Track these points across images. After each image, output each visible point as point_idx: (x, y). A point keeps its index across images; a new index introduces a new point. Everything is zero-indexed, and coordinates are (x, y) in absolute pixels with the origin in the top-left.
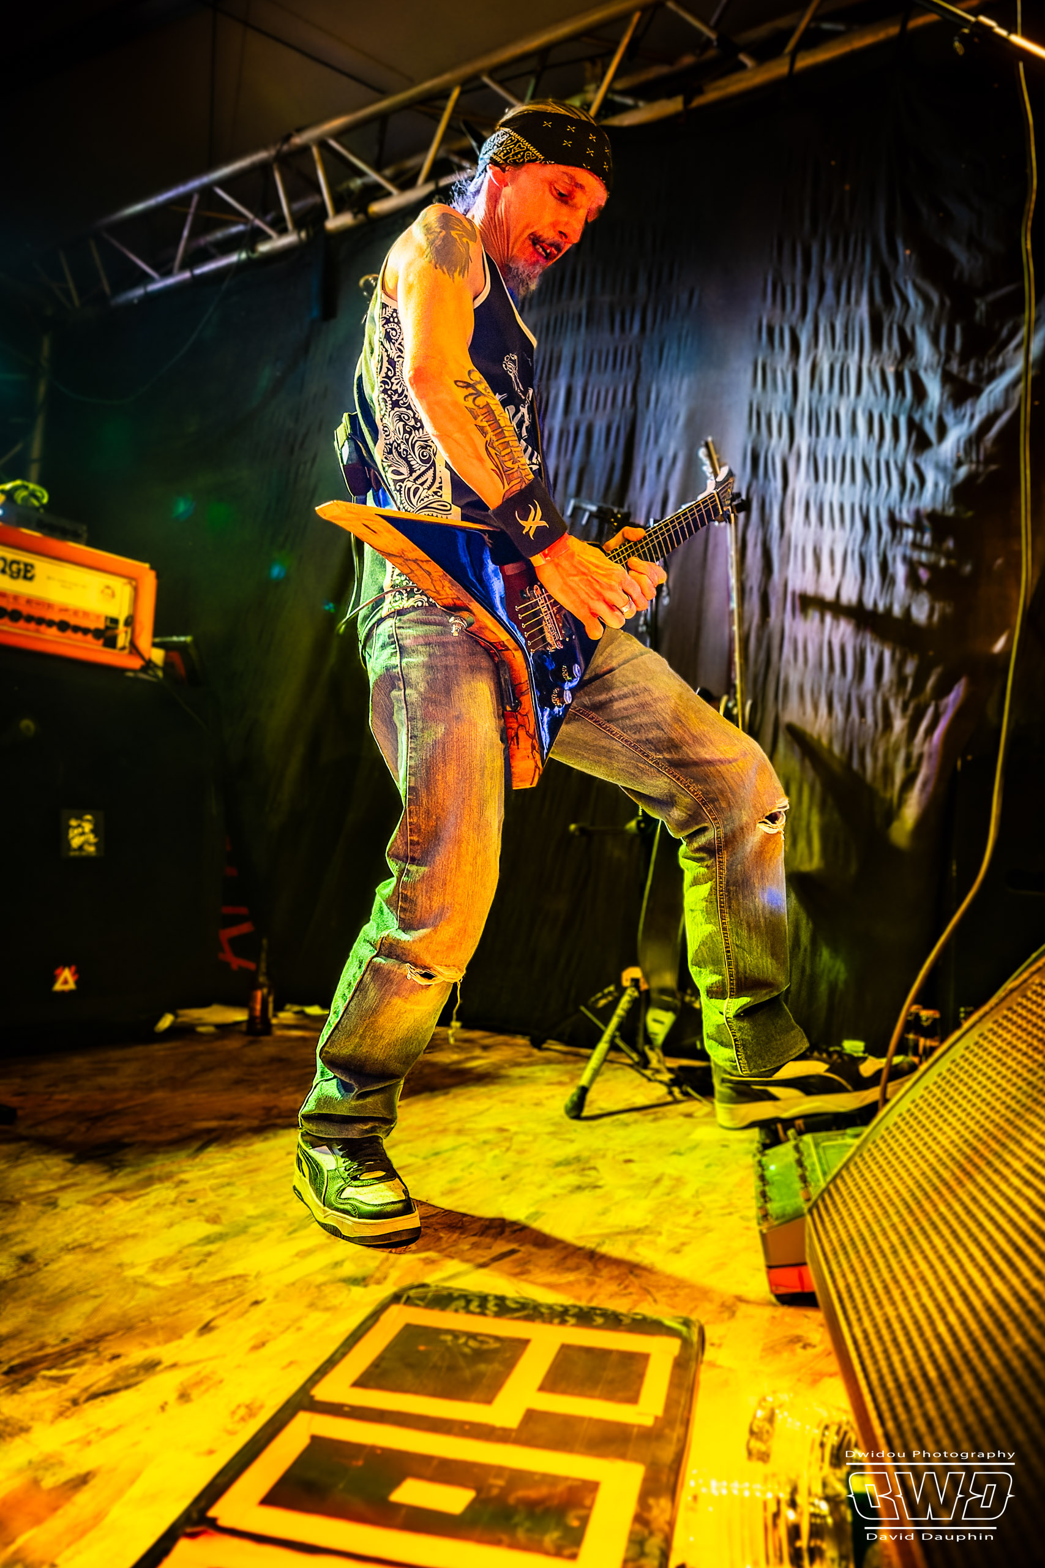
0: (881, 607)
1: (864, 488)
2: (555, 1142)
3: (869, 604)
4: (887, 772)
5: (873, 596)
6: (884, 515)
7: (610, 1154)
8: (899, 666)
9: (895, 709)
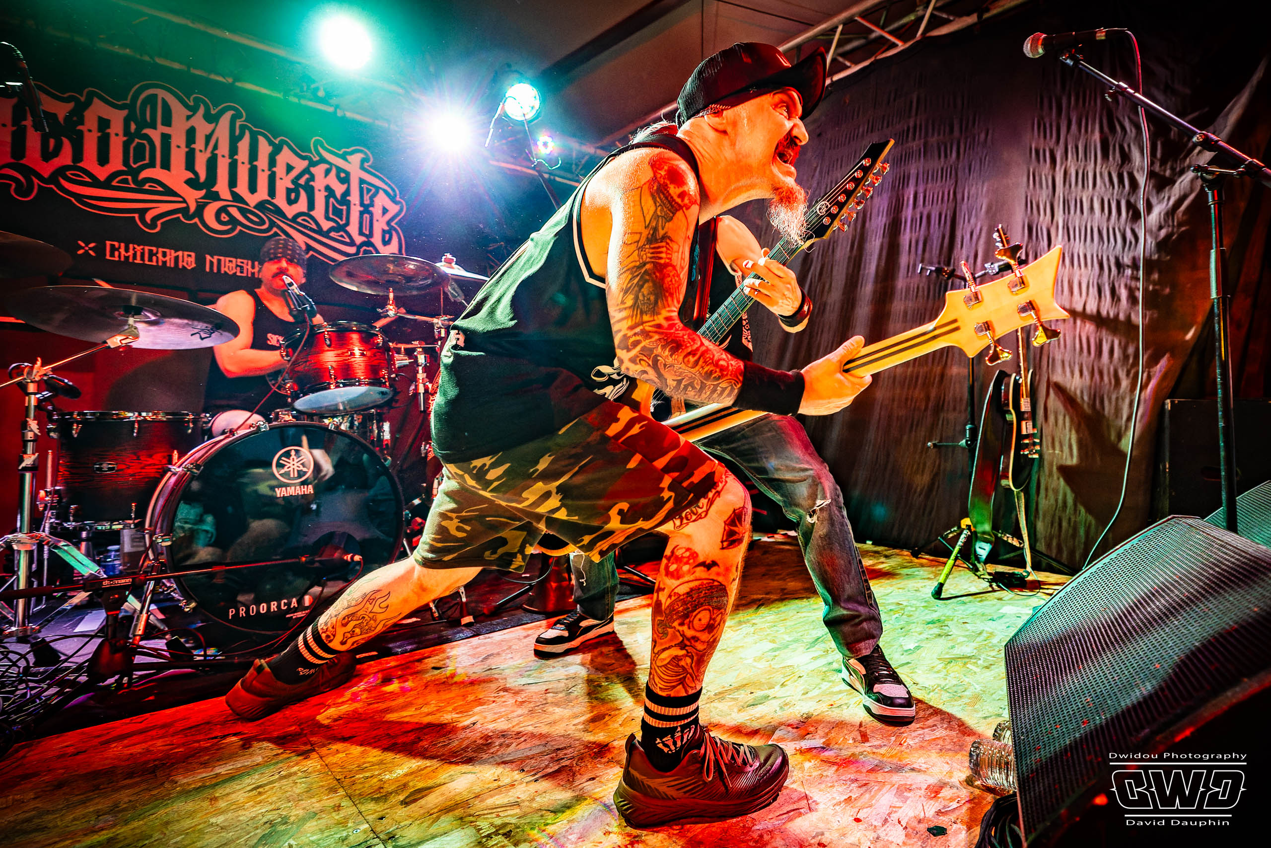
0: (1112, 315)
1: (1099, 243)
2: (927, 611)
3: (1104, 313)
4: (1118, 411)
5: (1107, 308)
6: (1112, 261)
7: (956, 619)
8: (1124, 349)
9: (1122, 374)
